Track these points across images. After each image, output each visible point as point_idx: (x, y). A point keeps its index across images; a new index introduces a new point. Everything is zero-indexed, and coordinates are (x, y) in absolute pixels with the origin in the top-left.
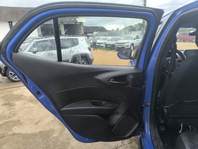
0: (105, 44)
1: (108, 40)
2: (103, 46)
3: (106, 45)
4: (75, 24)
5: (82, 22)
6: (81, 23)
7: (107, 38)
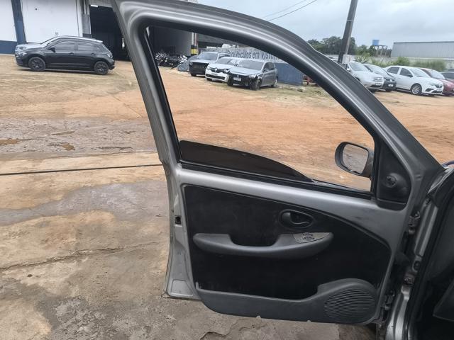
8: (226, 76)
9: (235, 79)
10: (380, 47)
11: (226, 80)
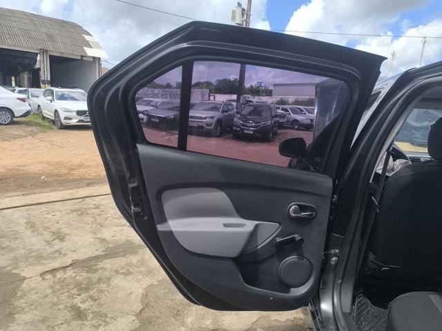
0: (147, 115)
1: (156, 107)
2: (143, 119)
3: (150, 117)
4: (80, 58)
5: (99, 58)
6: (97, 60)
7: (152, 101)
8: (145, 117)
9: (153, 120)
10: (263, 88)
11: (145, 120)
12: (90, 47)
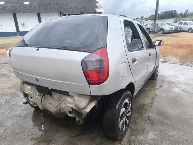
5: (101, 12)
12: (98, 8)
